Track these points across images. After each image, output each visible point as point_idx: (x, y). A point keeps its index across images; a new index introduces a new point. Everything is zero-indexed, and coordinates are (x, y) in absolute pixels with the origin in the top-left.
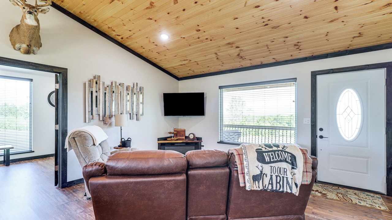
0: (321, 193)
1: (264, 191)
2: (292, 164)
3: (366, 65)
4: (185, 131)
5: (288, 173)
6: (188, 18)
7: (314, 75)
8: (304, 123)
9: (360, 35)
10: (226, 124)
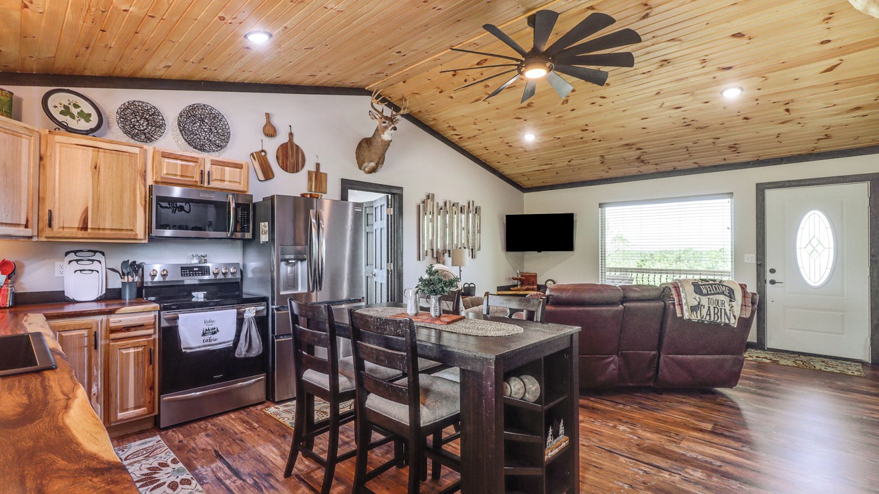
0: (770, 359)
1: (701, 323)
2: (730, 297)
3: (840, 177)
4: (535, 276)
5: (726, 305)
6: (575, 118)
7: (761, 189)
8: (746, 261)
9: (827, 137)
10: (610, 266)
